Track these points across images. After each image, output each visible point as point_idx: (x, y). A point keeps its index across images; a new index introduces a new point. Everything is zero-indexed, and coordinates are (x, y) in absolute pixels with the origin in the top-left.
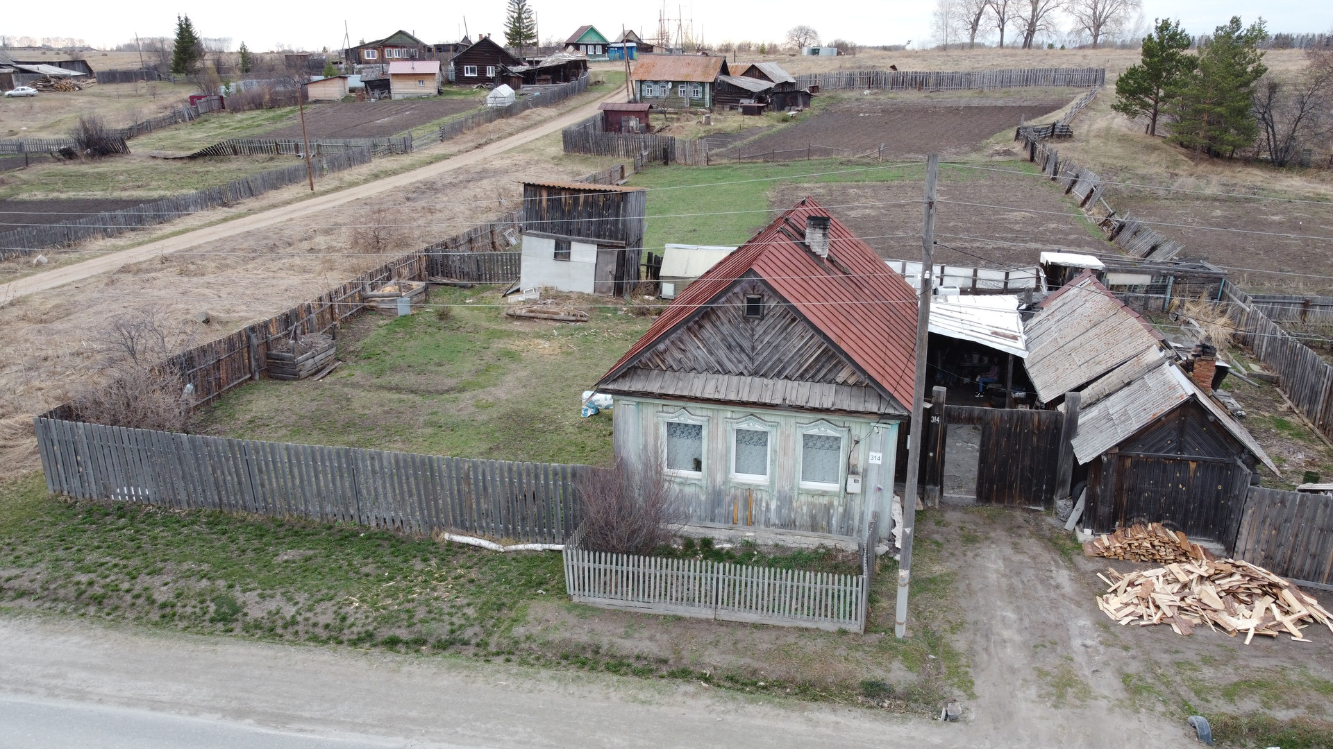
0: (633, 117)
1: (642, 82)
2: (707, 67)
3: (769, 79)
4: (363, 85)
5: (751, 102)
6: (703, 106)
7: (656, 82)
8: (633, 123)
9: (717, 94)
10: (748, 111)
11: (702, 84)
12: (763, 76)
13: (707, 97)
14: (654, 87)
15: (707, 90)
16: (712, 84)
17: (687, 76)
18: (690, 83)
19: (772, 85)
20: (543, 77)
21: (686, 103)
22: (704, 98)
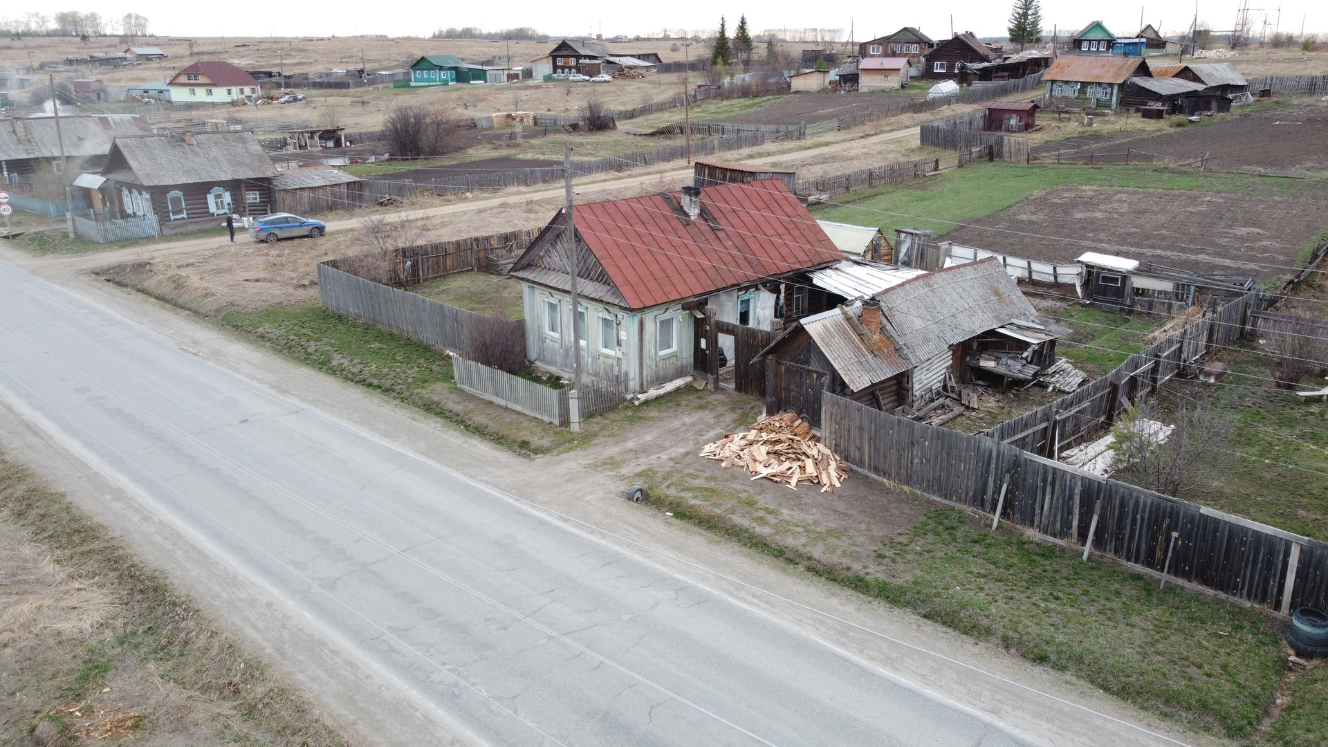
0: (1014, 116)
1: (1053, 82)
2: (1121, 68)
3: (1203, 82)
4: (838, 78)
5: (1157, 106)
6: (1109, 107)
7: (1067, 82)
8: (1013, 122)
9: (1125, 96)
10: (1148, 114)
11: (1111, 85)
12: (1196, 79)
13: (1114, 98)
14: (1065, 87)
15: (1115, 91)
16: (1121, 86)
17: (1098, 77)
18: (1100, 84)
19: (1199, 87)
20: (1000, 74)
21: (1093, 104)
22: (1111, 99)
